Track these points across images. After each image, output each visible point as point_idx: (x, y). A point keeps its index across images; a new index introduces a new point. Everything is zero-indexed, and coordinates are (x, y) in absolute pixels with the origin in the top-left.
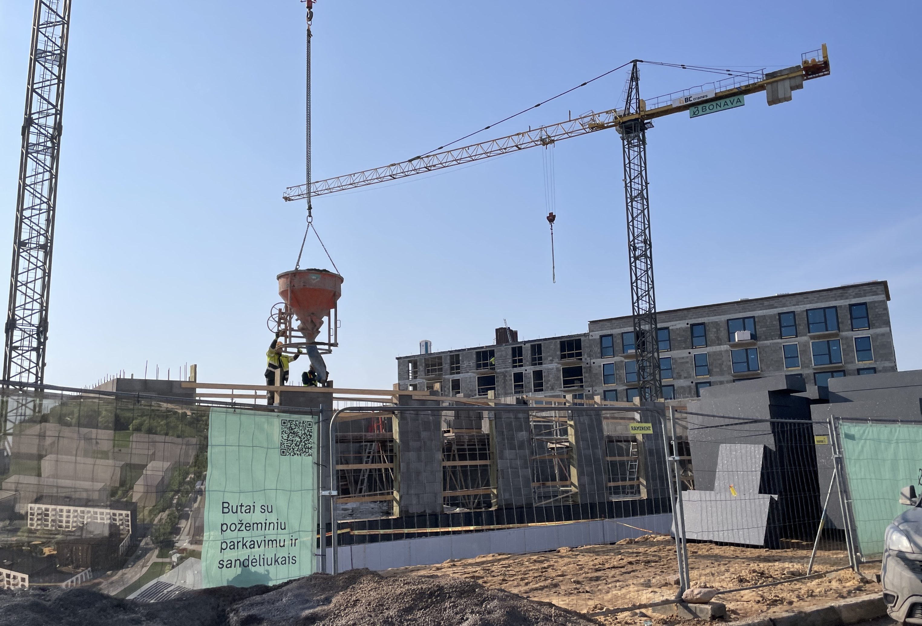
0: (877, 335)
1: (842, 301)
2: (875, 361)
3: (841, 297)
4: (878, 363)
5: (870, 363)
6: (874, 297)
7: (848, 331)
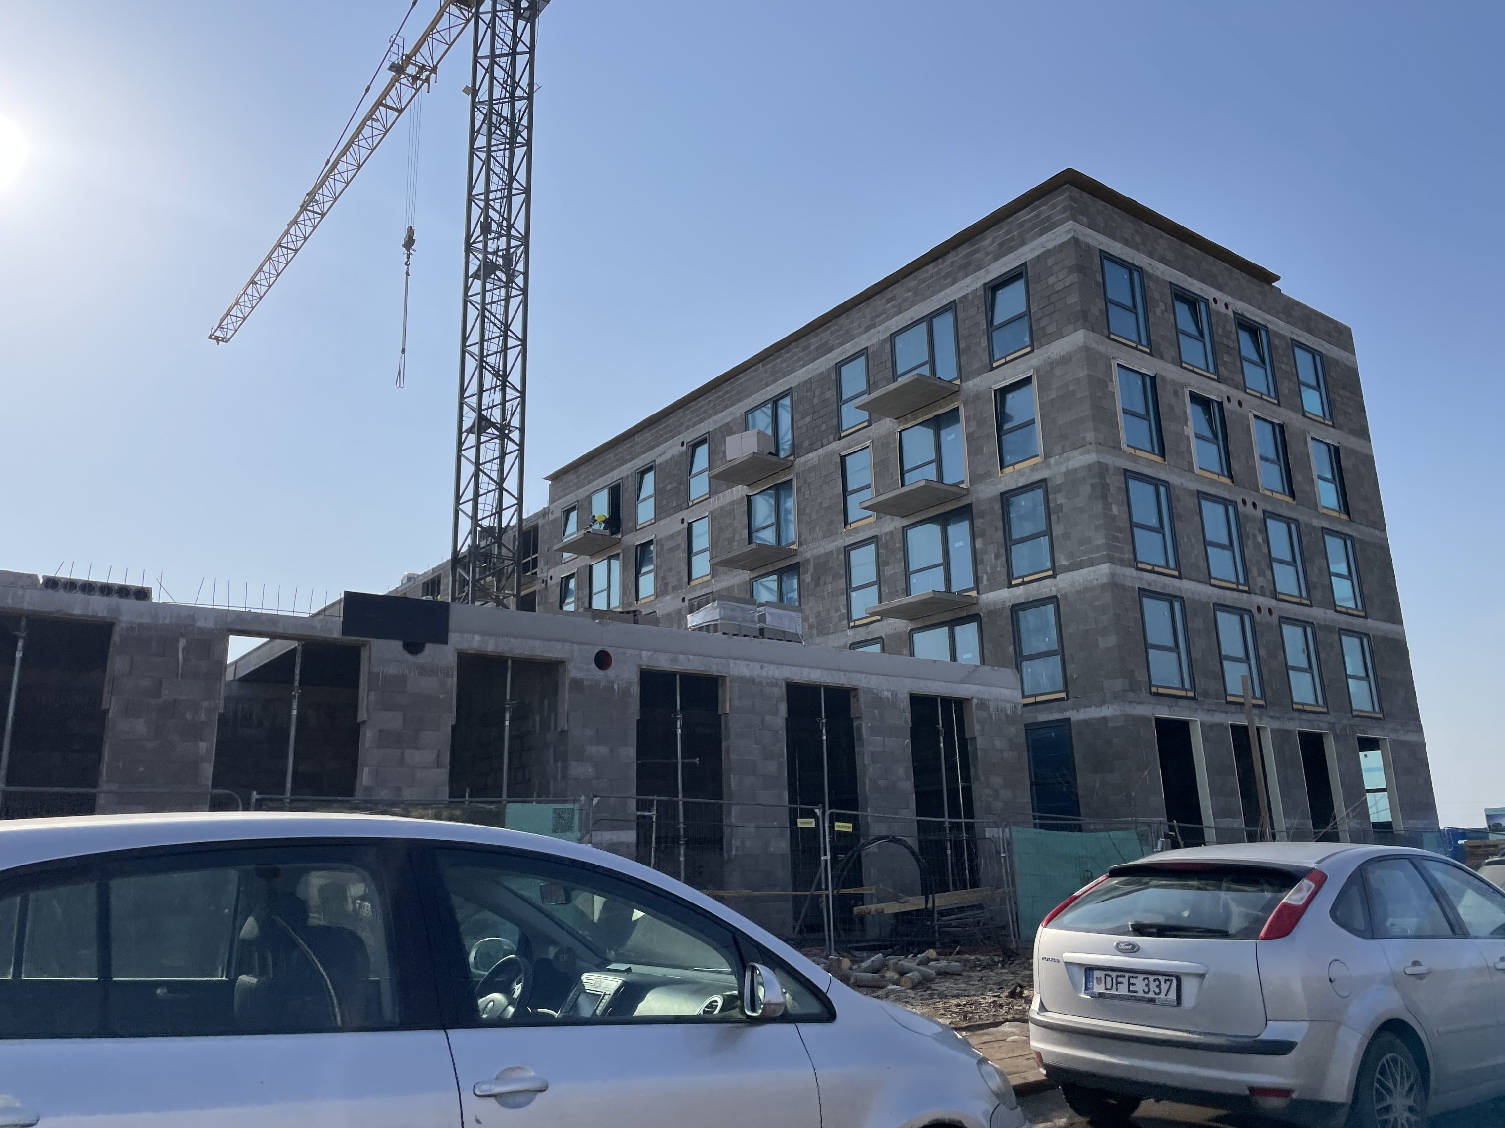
0: (1052, 364)
1: (968, 280)
2: (1047, 456)
3: (968, 268)
4: (1052, 461)
5: (1034, 468)
6: (1044, 238)
7: (979, 373)
